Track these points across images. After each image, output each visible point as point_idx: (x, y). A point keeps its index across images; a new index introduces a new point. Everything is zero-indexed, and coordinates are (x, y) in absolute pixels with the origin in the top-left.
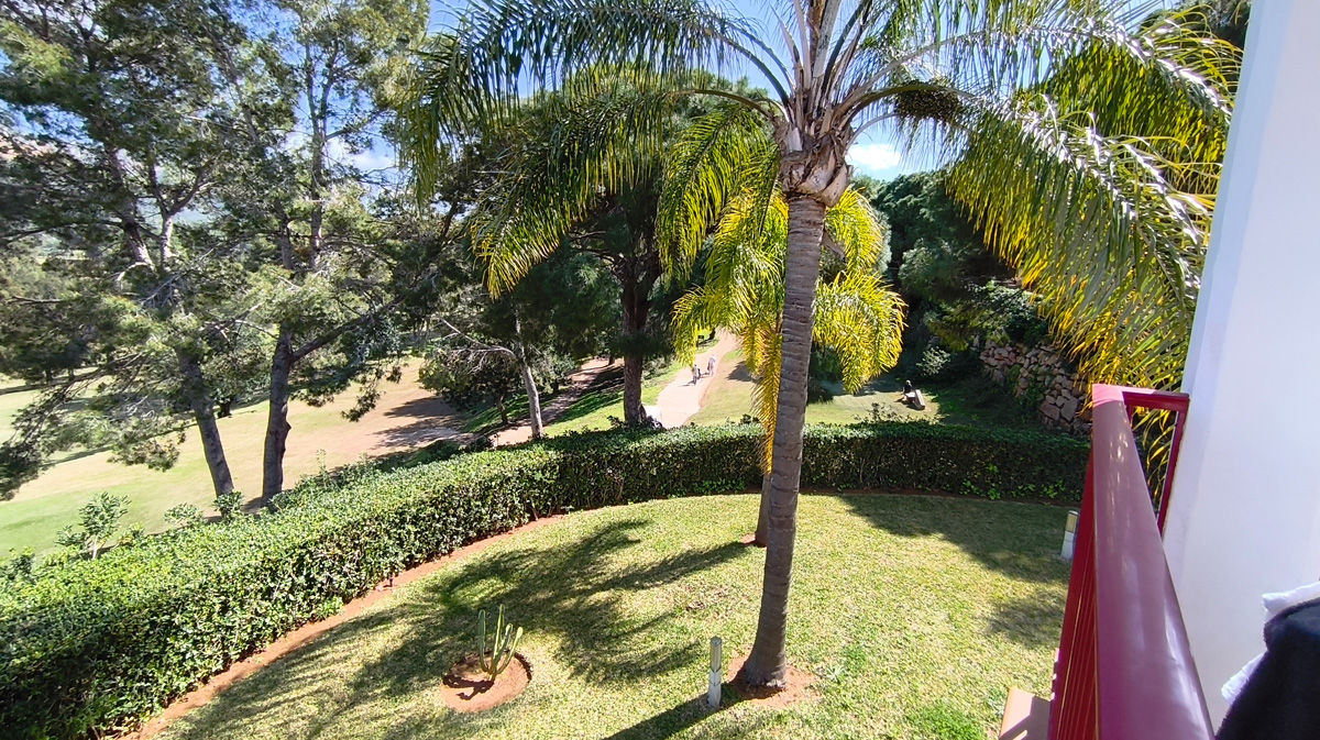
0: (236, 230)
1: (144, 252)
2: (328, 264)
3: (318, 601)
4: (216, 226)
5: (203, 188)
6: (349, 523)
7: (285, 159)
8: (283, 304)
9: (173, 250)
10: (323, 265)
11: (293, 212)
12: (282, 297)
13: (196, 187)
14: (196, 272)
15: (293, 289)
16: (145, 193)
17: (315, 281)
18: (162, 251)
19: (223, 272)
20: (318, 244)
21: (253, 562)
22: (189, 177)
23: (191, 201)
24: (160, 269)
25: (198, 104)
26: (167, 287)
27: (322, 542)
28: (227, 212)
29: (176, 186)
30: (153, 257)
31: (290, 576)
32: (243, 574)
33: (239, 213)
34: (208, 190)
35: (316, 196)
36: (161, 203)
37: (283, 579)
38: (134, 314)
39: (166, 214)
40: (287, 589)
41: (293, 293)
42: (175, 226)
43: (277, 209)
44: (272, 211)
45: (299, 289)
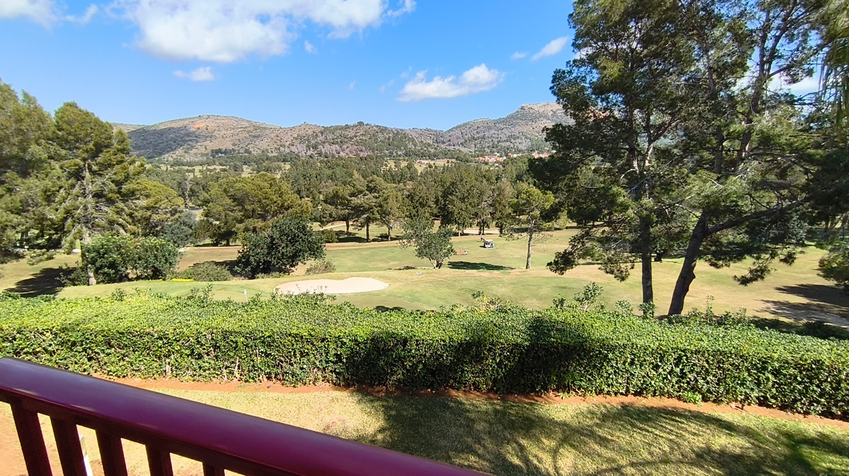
0: (688, 149)
1: (635, 164)
2: (748, 170)
3: (685, 389)
4: (676, 147)
5: (674, 124)
6: (719, 350)
7: (731, 98)
8: (707, 197)
9: (650, 162)
10: (745, 171)
11: (729, 134)
12: (708, 192)
13: (670, 124)
14: (659, 174)
15: (716, 187)
16: (643, 131)
17: (735, 181)
18: (645, 162)
19: (674, 175)
20: (743, 155)
21: (652, 345)
22: (667, 118)
23: (666, 133)
24: (641, 173)
25: (681, 73)
26: (643, 183)
27: (696, 354)
28: (684, 138)
29: (659, 125)
30: (639, 166)
31: (671, 364)
32: (645, 349)
33: (691, 138)
34: (676, 126)
35: (750, 121)
36: (649, 136)
37: (666, 364)
38: (624, 196)
39: (650, 142)
40: (668, 371)
41: (716, 189)
42: (654, 148)
43: (718, 133)
44: (714, 135)
45: (721, 187)
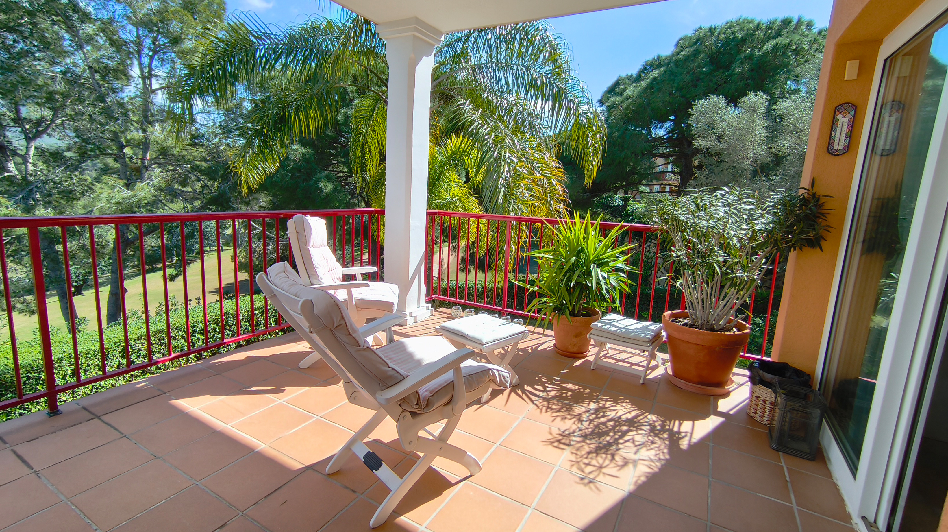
0: (85, 153)
1: (11, 166)
2: (153, 177)
4: (69, 149)
5: (58, 121)
7: (121, 105)
8: (118, 203)
9: (34, 165)
10: (150, 178)
11: (128, 141)
12: (118, 198)
13: (53, 121)
14: (52, 181)
15: (126, 193)
16: (12, 124)
17: (143, 188)
18: (26, 166)
19: (75, 182)
20: (146, 164)
22: (48, 113)
23: (49, 131)
24: (25, 179)
25: (53, 63)
26: (31, 191)
28: (77, 140)
29: (37, 119)
30: (19, 170)
33: (86, 141)
34: (62, 124)
35: (144, 131)
36: (25, 132)
38: (7, 207)
39: (29, 139)
42: (36, 148)
43: (115, 138)
44: (112, 140)
45: (130, 193)
